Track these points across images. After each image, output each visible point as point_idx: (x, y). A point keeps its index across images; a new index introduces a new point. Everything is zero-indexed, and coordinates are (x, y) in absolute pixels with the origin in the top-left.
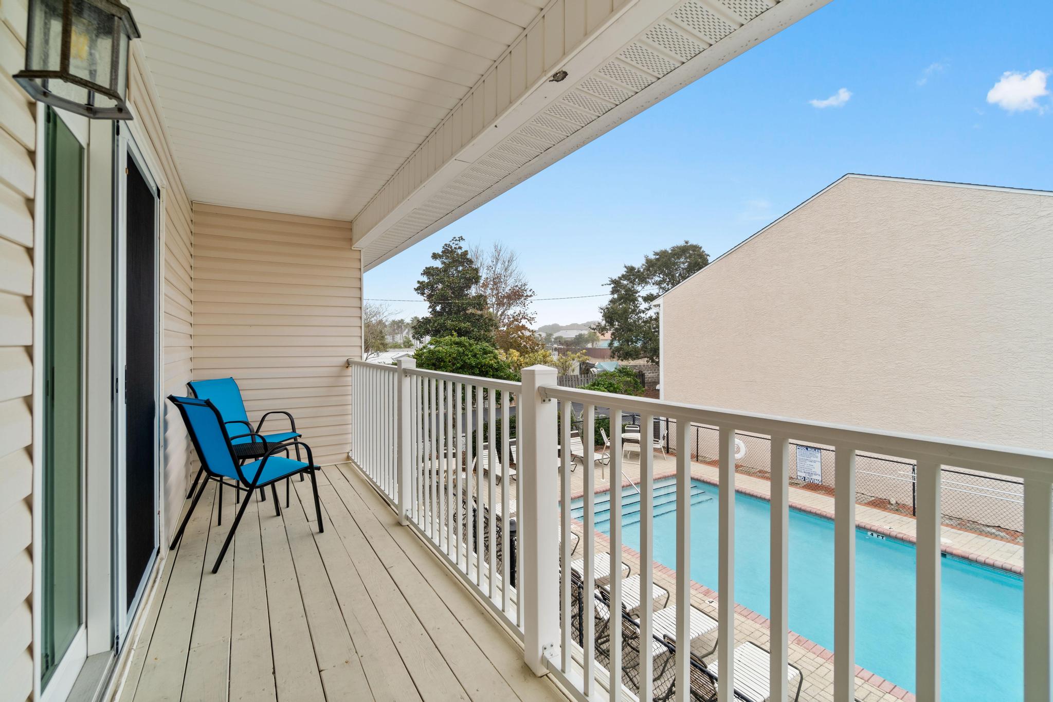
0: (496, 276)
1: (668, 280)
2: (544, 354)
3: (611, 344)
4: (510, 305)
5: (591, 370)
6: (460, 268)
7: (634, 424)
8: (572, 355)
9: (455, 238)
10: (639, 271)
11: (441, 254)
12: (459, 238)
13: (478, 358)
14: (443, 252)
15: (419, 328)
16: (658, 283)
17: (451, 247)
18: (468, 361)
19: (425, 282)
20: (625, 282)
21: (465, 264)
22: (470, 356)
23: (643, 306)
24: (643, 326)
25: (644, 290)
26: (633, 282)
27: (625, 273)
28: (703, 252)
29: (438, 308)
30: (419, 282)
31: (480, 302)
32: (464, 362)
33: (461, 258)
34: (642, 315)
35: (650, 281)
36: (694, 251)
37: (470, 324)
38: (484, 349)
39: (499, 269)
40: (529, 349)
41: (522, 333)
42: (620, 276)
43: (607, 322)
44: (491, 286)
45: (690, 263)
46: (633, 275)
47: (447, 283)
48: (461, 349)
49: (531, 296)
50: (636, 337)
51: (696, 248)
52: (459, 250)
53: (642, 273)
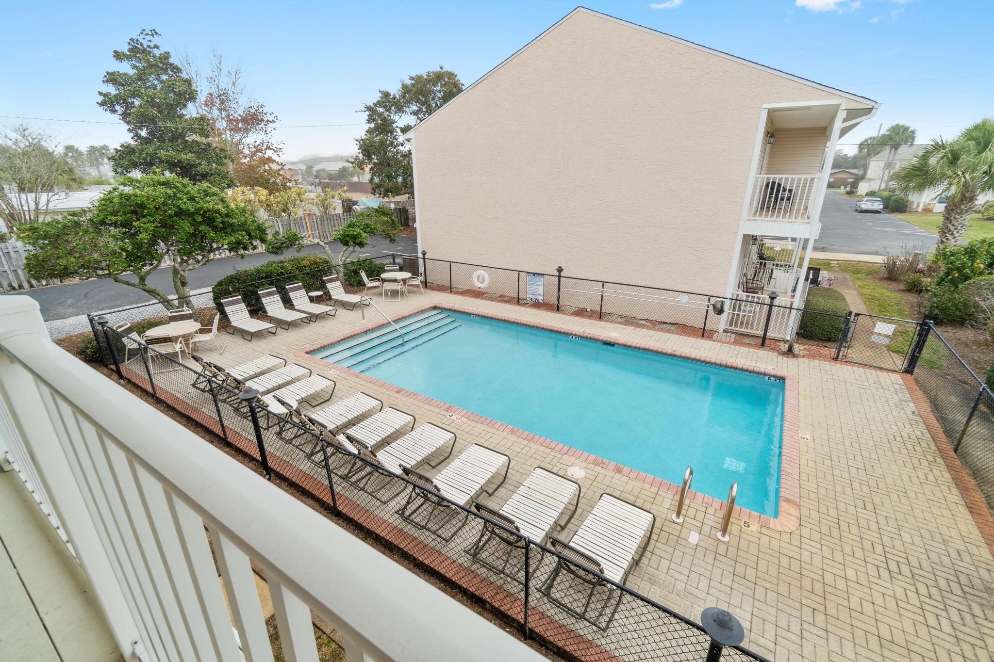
0: (222, 92)
1: (424, 110)
2: (298, 191)
3: (371, 180)
4: (247, 131)
5: (354, 207)
6: (164, 77)
7: (394, 263)
8: (332, 193)
9: (144, 30)
10: (394, 98)
11: (128, 53)
12: (151, 31)
13: (198, 203)
14: (129, 50)
15: (120, 159)
16: (415, 113)
17: (142, 45)
18: (183, 206)
19: (110, 94)
20: (381, 110)
21: (170, 72)
22: (185, 200)
23: (401, 139)
24: (402, 161)
25: (402, 120)
26: (389, 110)
27: (379, 99)
28: (458, 80)
29: (144, 133)
30: (100, 93)
31: (203, 125)
32: (179, 207)
33: (161, 62)
34: (401, 148)
35: (407, 110)
36: (449, 78)
37: (193, 155)
38: (205, 191)
39: (225, 83)
40: (280, 186)
41: (269, 167)
42: (375, 102)
43: (364, 155)
44: (218, 105)
45: (445, 93)
46: (389, 102)
47: (145, 98)
48: (170, 192)
49: (273, 122)
50: (395, 172)
51: (451, 75)
52: (155, 50)
53: (399, 101)
